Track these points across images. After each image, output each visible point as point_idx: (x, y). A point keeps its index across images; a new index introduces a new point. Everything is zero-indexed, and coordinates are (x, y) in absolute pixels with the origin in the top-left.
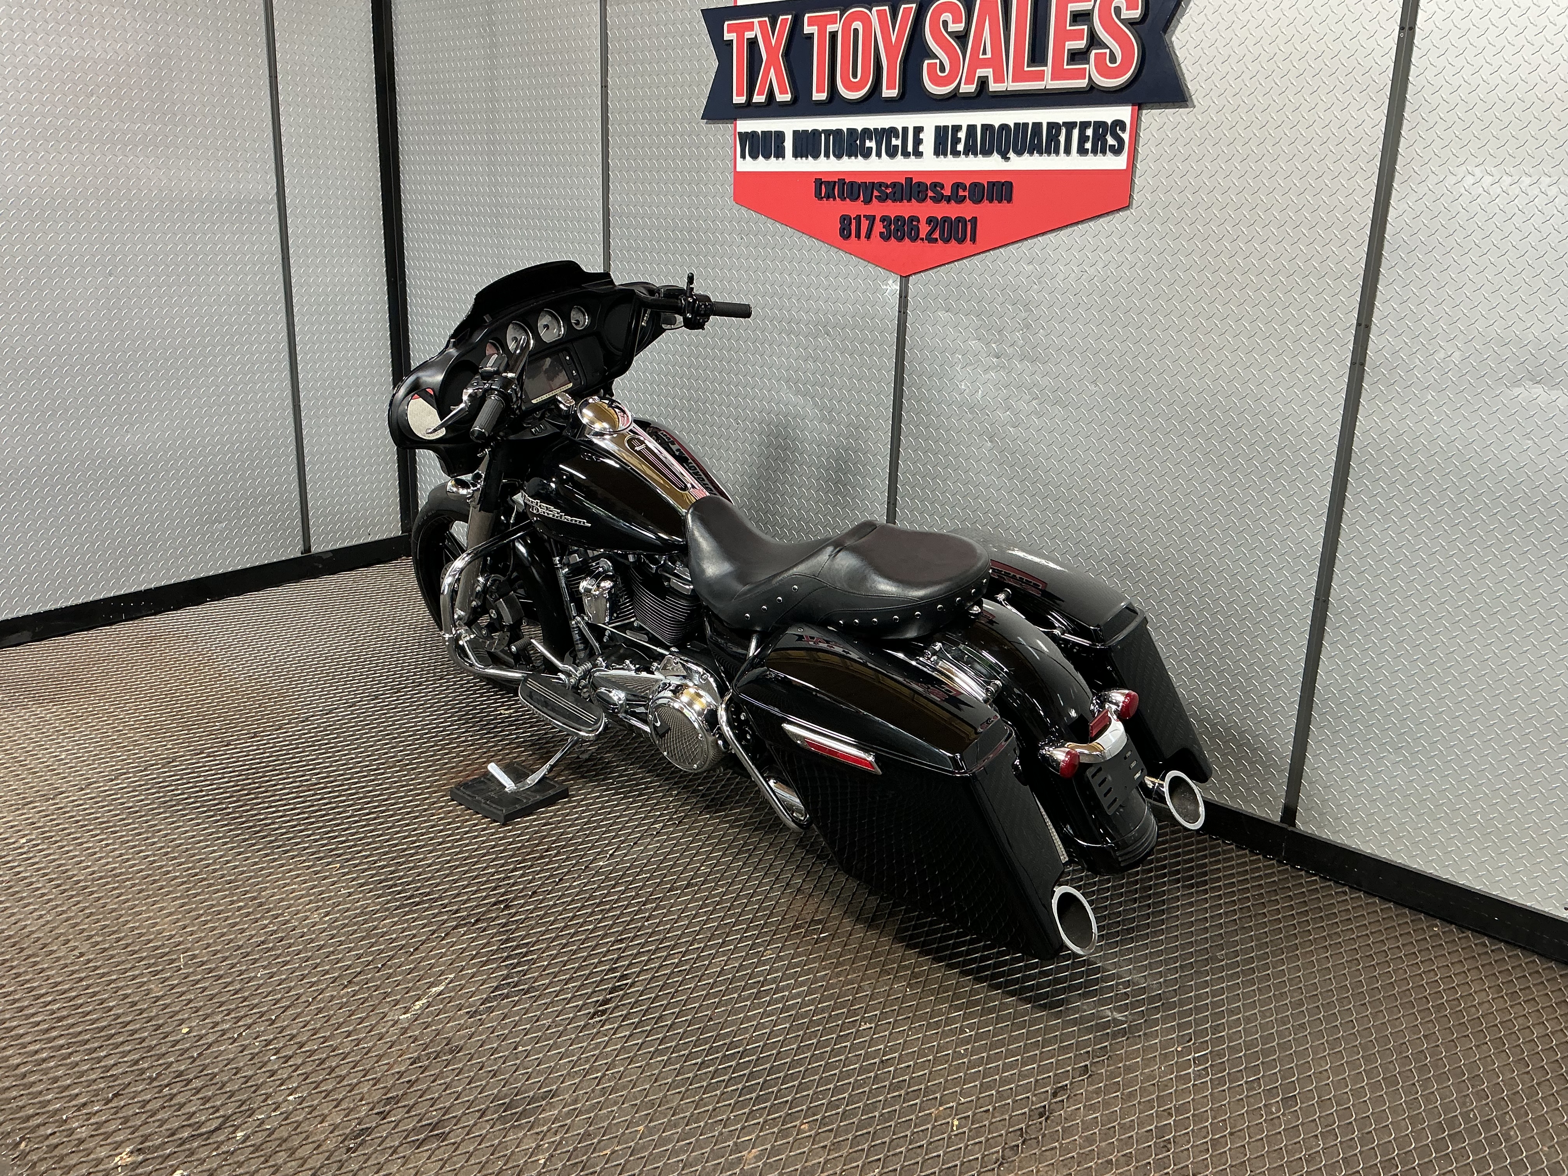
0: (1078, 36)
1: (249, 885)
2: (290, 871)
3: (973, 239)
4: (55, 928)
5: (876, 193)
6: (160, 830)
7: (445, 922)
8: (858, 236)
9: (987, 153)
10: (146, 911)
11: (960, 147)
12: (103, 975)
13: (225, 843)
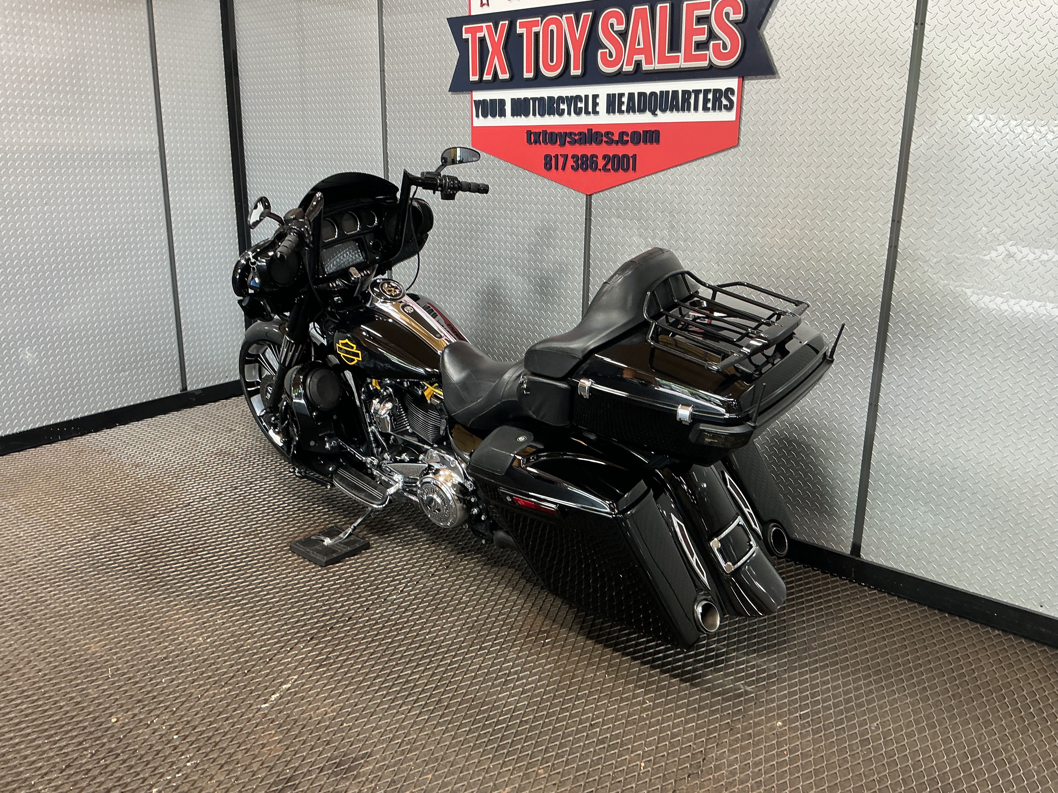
0: (701, 32)
1: (154, 619)
2: (182, 608)
3: (634, 169)
4: (20, 653)
5: (568, 139)
6: (91, 583)
7: (290, 640)
8: (557, 168)
9: (642, 111)
10: (84, 639)
11: (624, 108)
12: (56, 684)
13: (136, 591)
